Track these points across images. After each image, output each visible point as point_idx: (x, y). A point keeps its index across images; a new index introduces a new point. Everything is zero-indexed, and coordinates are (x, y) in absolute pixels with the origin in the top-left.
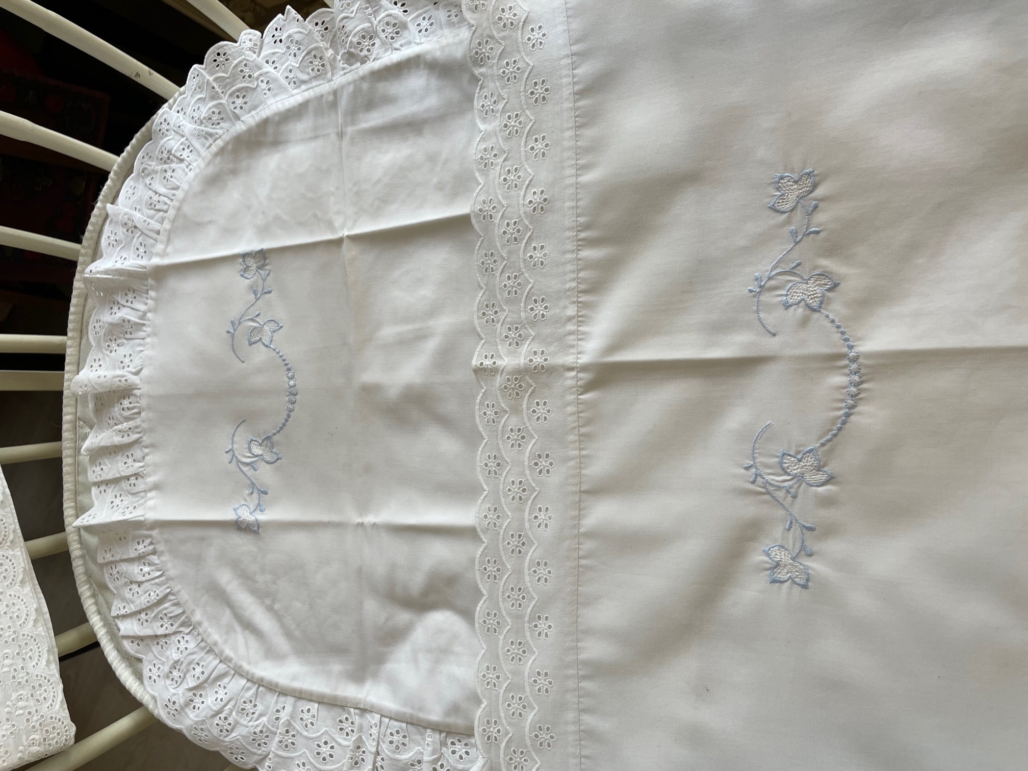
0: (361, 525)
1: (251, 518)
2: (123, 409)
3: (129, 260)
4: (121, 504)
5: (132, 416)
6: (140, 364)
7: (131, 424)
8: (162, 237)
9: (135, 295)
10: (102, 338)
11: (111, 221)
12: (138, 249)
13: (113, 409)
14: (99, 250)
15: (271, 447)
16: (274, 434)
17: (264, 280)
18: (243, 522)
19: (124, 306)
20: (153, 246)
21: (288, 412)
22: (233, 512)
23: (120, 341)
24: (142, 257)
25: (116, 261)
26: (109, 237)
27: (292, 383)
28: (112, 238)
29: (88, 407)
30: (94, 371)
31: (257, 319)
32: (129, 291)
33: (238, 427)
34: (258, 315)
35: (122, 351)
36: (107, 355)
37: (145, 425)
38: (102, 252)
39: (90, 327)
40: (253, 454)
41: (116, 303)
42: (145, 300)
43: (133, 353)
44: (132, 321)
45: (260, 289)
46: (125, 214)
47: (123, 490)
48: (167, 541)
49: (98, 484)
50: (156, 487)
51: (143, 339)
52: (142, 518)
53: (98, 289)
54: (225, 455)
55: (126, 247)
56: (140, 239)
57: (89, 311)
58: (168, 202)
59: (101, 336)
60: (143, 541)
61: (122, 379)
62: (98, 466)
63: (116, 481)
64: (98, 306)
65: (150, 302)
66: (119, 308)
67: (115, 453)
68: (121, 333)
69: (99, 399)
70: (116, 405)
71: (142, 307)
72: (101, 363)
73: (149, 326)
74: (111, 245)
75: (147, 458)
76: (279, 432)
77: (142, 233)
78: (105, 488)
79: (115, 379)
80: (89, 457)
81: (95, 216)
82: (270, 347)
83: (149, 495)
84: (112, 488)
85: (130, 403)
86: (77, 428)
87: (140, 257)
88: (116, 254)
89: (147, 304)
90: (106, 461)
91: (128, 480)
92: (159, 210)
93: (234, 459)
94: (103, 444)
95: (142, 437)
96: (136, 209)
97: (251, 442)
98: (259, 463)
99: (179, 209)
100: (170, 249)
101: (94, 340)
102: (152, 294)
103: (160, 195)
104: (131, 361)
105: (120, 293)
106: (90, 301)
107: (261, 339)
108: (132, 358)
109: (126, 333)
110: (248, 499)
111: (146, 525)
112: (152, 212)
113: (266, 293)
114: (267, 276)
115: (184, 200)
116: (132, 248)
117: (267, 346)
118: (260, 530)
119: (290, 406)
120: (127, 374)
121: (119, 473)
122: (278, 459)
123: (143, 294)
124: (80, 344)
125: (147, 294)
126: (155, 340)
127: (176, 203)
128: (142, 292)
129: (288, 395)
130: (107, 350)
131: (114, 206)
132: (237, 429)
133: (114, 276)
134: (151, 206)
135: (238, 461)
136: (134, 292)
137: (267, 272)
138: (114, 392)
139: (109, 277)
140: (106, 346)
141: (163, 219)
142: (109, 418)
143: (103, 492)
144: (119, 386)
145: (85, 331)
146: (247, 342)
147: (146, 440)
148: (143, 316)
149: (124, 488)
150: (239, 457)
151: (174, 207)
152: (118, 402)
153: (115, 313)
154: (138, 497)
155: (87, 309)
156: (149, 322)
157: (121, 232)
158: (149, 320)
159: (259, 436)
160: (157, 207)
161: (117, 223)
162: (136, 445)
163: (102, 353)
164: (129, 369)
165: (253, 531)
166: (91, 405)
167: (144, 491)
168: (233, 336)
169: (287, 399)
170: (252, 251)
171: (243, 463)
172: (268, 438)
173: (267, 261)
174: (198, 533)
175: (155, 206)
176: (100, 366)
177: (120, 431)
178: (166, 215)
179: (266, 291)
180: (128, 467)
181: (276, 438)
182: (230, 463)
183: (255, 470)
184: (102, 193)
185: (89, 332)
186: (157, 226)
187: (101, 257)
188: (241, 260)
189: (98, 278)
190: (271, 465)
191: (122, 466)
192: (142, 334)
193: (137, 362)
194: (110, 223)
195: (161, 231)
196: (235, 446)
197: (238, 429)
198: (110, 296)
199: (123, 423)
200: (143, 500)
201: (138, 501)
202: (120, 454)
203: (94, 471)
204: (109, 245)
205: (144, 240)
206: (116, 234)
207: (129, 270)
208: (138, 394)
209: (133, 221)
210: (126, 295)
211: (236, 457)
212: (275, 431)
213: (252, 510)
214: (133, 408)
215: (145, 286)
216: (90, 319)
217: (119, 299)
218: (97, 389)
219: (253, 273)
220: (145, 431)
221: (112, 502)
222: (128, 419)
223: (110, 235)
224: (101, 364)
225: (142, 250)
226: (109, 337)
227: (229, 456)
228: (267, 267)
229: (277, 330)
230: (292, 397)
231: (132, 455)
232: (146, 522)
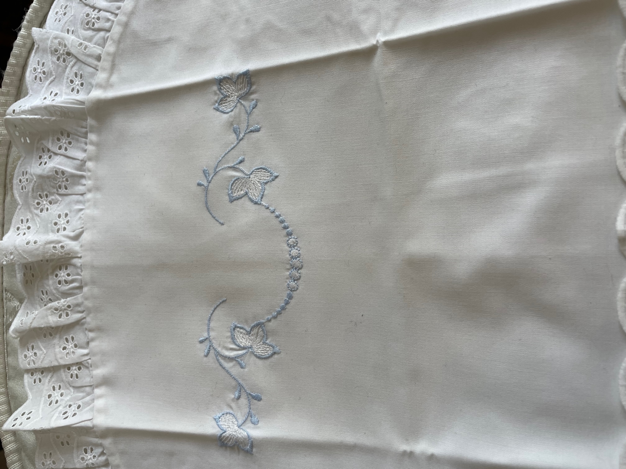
0: (411, 455)
1: (241, 433)
2: (60, 282)
3: (61, 95)
4: (62, 400)
5: (71, 291)
6: (80, 227)
7: (70, 300)
8: (105, 63)
9: (69, 139)
10: (30, 194)
11: (37, 48)
12: (72, 82)
13: (46, 282)
14: (24, 88)
15: (263, 337)
16: (269, 321)
17: (249, 114)
18: (229, 438)
19: (56, 154)
20: (93, 75)
21: (288, 292)
22: (214, 423)
23: (53, 197)
24: (78, 91)
25: (45, 98)
26: (35, 69)
27: (294, 252)
28: (39, 71)
29: (16, 277)
30: (21, 234)
31: (241, 167)
32: (62, 134)
33: (215, 309)
34: (241, 162)
35: (55, 210)
36: (37, 215)
37: (88, 304)
38: (27, 89)
39: (15, 181)
40: (239, 346)
41: (46, 150)
42: (83, 145)
43: (70, 211)
44: (67, 172)
45: (243, 126)
46: (56, 38)
47: (62, 381)
48: (123, 453)
49: (31, 372)
50: (106, 382)
51: (82, 195)
52: (89, 424)
53: (23, 134)
54: (199, 346)
55: (56, 80)
56: (75, 69)
57: (13, 162)
58: (111, 17)
59: (28, 192)
60: (92, 450)
61: (57, 246)
62: (30, 350)
63: (53, 370)
64: (24, 155)
65: (90, 148)
66: (50, 157)
67: (51, 335)
68: (53, 187)
69: (29, 268)
70: (50, 277)
71: (80, 155)
72: (29, 224)
73: (90, 178)
74: (38, 78)
75: (92, 344)
76: (275, 317)
77: (78, 60)
78: (40, 377)
79: (48, 246)
80: (19, 339)
81: (18, 46)
82: (260, 204)
83: (98, 391)
84: (49, 378)
85: (68, 275)
86: (5, 301)
87: (76, 91)
88: (44, 89)
89: (85, 151)
90: (40, 344)
91: (69, 369)
92: (99, 30)
93: (212, 351)
94: (35, 324)
95: (84, 318)
96: (68, 31)
97: (234, 329)
98: (247, 358)
99: (126, 25)
100: (114, 78)
101: (20, 196)
102: (92, 137)
103: (100, 10)
104: (68, 222)
105: (51, 138)
106: (14, 149)
107: (246, 193)
108: (68, 218)
109: (60, 187)
110: (233, 405)
111: (95, 432)
112: (90, 33)
113: (252, 131)
114: (253, 108)
115: (132, 14)
116: (65, 81)
117: (256, 203)
118: (254, 450)
119: (293, 284)
120: (63, 239)
121: (56, 360)
122: (275, 353)
123: (80, 138)
124: (4, 202)
125: (86, 138)
126: (99, 196)
127: (122, 18)
128: (79, 136)
129: (289, 269)
130: (37, 209)
131: (41, 29)
132: (214, 311)
133: (43, 116)
134: (89, 25)
135: (218, 354)
136: (68, 136)
137: (254, 102)
138: (47, 261)
139: (36, 117)
140: (35, 204)
141: (105, 40)
142: (42, 291)
143: (37, 381)
144: (54, 254)
145: (9, 186)
146: (227, 197)
147: (90, 321)
148: (82, 166)
149: (64, 378)
150: (219, 349)
151: (119, 24)
152: (52, 273)
153: (46, 163)
154: (82, 392)
155: (11, 160)
156: (89, 174)
157: (50, 61)
158: (89, 171)
159: (246, 321)
160: (96, 26)
161: (45, 51)
162: (78, 327)
163: (31, 212)
164: (65, 233)
165: (243, 450)
166: (19, 276)
167: (91, 386)
168: (206, 189)
169: (288, 273)
170: (232, 74)
171: (225, 358)
172: (259, 325)
173: (254, 88)
174: (164, 446)
175: (93, 24)
176: (29, 228)
177: (56, 309)
178: (108, 34)
179: (252, 128)
180: (68, 353)
181: (272, 325)
182: (206, 356)
183: (242, 368)
184: (27, 17)
185: (15, 187)
186: (97, 50)
187: (26, 94)
188: (215, 88)
189: (22, 119)
190: (265, 361)
191: (60, 352)
192: (80, 189)
193: (75, 224)
194: (36, 51)
195: (102, 56)
196: (212, 334)
197: (216, 312)
198: (38, 143)
199: (60, 300)
200: (88, 398)
201: (83, 398)
202: (58, 336)
203: (26, 356)
204: (36, 79)
205: (79, 69)
206: (43, 64)
207: (61, 107)
208: (79, 265)
209: (65, 46)
210: (59, 140)
211: (215, 350)
212: (270, 317)
213: (240, 422)
214: (72, 281)
215: (82, 127)
216: (14, 171)
217: (50, 146)
218: (25, 258)
219: (233, 104)
220: (88, 311)
221: (50, 396)
222: (65, 295)
223: (36, 66)
224: (31, 226)
225: (77, 82)
226: (39, 193)
227: (204, 348)
228: (253, 97)
229: (271, 181)
230: (294, 272)
231: (73, 338)
232: (95, 429)
